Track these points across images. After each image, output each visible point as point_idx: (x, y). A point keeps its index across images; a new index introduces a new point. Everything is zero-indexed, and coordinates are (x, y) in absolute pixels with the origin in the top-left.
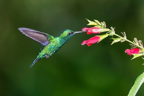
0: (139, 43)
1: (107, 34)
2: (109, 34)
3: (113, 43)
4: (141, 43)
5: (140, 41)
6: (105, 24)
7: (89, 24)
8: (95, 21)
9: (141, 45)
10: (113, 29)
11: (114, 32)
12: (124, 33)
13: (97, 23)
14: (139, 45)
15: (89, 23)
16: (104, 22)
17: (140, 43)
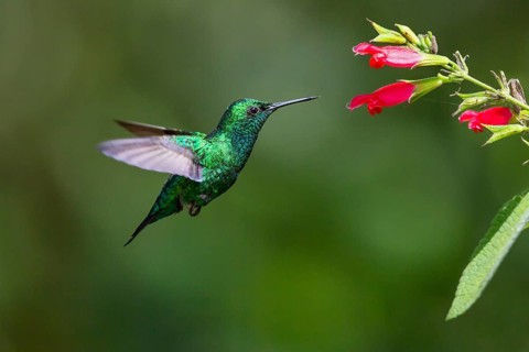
0: (510, 86)
1: (439, 75)
2: (446, 75)
3: (462, 107)
4: (518, 88)
5: (513, 81)
6: (435, 41)
7: (376, 40)
8: (398, 30)
9: (518, 95)
10: (463, 60)
11: (466, 68)
12: (502, 73)
13: (405, 35)
14: (512, 94)
15: (377, 34)
16: (430, 33)
17: (514, 86)
